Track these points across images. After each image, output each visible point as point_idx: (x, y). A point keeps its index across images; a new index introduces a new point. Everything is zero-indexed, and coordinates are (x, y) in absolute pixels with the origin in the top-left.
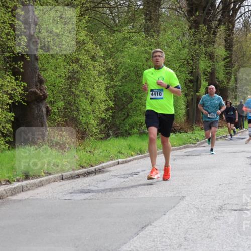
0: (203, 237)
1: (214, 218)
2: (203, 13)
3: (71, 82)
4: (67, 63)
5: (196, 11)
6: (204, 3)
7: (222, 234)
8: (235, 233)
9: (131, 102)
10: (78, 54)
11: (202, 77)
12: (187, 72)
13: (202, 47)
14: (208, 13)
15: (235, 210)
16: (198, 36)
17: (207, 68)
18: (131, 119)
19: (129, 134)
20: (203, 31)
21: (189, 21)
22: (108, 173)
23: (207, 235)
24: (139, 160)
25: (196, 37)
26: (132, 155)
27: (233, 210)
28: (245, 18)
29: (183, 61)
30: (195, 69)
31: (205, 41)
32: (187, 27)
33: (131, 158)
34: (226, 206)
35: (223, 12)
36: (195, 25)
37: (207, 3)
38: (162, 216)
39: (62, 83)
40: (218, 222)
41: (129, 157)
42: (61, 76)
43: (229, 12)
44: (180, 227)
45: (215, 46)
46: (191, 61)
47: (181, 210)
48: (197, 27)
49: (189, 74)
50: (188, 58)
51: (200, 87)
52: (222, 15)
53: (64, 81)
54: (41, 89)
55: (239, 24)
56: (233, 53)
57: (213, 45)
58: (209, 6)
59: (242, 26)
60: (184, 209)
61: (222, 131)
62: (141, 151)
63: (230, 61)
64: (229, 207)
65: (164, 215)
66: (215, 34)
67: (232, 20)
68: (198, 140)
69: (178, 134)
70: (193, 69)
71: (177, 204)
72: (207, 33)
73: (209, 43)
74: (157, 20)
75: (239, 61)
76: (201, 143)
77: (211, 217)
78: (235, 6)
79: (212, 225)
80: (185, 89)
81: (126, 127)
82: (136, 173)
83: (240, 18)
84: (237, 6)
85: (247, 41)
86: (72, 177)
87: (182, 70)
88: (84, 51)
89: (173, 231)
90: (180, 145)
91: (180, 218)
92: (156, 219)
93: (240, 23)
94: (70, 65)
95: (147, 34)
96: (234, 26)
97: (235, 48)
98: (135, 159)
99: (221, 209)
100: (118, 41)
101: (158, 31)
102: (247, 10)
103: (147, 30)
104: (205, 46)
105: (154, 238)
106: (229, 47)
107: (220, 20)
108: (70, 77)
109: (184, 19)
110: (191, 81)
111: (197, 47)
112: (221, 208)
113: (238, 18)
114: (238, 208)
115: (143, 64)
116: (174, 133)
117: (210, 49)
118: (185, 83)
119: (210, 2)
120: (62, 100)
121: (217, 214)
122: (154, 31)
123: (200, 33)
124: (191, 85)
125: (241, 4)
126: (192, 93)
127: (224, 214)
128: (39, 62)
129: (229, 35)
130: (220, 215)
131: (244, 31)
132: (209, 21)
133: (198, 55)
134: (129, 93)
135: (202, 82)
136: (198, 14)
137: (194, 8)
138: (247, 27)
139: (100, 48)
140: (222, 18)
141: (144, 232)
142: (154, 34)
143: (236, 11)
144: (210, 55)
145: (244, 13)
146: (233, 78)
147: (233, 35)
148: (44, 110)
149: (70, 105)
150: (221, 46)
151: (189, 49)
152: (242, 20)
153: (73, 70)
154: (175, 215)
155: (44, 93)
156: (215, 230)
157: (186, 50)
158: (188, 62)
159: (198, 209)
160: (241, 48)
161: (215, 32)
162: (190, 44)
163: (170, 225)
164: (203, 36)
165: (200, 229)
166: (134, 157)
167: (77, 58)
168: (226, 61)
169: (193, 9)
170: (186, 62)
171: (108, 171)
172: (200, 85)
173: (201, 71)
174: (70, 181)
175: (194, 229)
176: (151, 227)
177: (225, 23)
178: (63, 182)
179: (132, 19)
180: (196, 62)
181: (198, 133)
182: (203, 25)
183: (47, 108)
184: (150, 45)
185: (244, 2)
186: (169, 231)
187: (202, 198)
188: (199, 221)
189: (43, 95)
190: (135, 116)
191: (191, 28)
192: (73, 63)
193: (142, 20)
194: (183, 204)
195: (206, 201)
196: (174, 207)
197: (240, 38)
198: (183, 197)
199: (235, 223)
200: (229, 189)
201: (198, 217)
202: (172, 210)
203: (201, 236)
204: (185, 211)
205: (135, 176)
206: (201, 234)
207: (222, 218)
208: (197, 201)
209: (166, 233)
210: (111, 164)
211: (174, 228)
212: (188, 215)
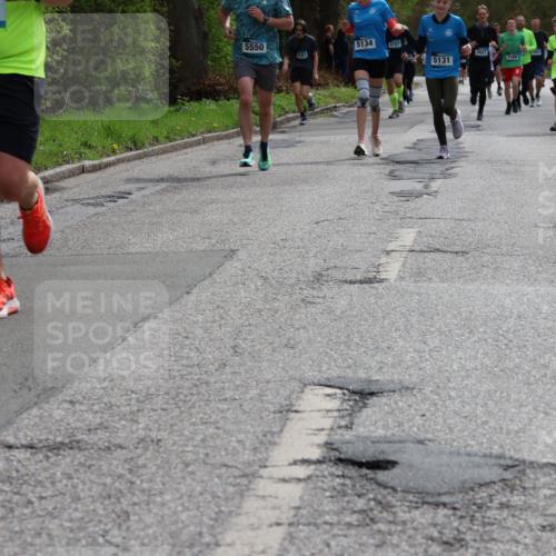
0: (275, 345)
8: (349, 336)
15: (352, 283)
22: (58, 195)
23: (285, 341)
24: (132, 163)
26: (114, 152)
27: (346, 282)
33: (112, 159)
34: (329, 272)
38: (182, 296)
40: (311, 309)
41: (109, 155)
44: (223, 322)
47: (225, 282)
62: (135, 142)
64: (338, 275)
65: (188, 293)
71: (218, 267)
77: (294, 298)
79: (298, 316)
82: (125, 195)
89: (206, 331)
90: (227, 128)
98: (122, 161)
99: (318, 280)
112: (319, 278)
114: (359, 278)
116: (214, 99)
121: (311, 291)
127: (325, 290)
130: (315, 293)
156: (304, 328)
159: (266, 279)
163: (200, 318)
166: (118, 156)
171: (56, 189)
175: (256, 326)
188: (268, 306)
194: (232, 267)
195: (284, 261)
196: (210, 274)
198: (233, 251)
199: (349, 312)
200: (337, 232)
201: (265, 300)
202: (206, 282)
203: (271, 344)
204: (237, 283)
205: (121, 201)
206: (270, 339)
207: (321, 301)
208: (265, 260)
209: (190, 336)
210: (63, 172)
211: (209, 325)
212: (243, 294)
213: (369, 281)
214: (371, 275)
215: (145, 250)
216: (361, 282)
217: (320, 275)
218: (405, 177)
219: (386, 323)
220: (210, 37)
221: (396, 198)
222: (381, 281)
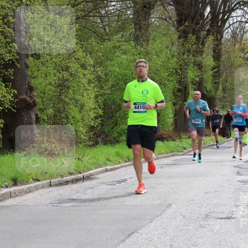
0: (189, 245)
1: (200, 226)
2: (192, 23)
3: (61, 90)
4: (58, 71)
5: (185, 21)
6: (192, 14)
7: (207, 242)
8: (220, 242)
9: (120, 110)
10: (68, 62)
11: (190, 86)
12: (175, 82)
13: (191, 56)
14: (197, 24)
15: (221, 219)
16: (187, 46)
17: (195, 77)
18: (119, 127)
19: (118, 142)
20: (191, 40)
21: (178, 31)
22: (96, 180)
23: (192, 243)
24: (127, 168)
25: (185, 47)
26: (120, 163)
27: (219, 218)
28: (233, 28)
29: (172, 70)
30: (184, 78)
31: (194, 51)
32: (176, 37)
33: (119, 165)
34: (211, 214)
35: (212, 23)
36: (184, 35)
37: (196, 13)
38: (148, 224)
39: (51, 90)
40: (204, 229)
41: (117, 164)
42: (51, 84)
43: (218, 22)
44: (166, 234)
45: (204, 56)
46: (179, 71)
47: (167, 217)
48: (186, 37)
49: (177, 83)
50: (176, 67)
51: (188, 96)
52: (211, 25)
53: (54, 88)
54: (30, 97)
55: (227, 35)
56: (221, 63)
57: (202, 55)
58: (198, 16)
59: (230, 37)
60: (171, 217)
61: (209, 140)
62: (128, 159)
63: (218, 71)
64: (216, 215)
65: (151, 222)
66: (203, 44)
67: (221, 31)
68: (185, 148)
69: (165, 142)
70: (181, 79)
71: (164, 211)
72: (195, 43)
73: (197, 52)
74: (147, 30)
75: (227, 71)
76: (189, 152)
77: (196, 225)
78: (223, 16)
79: (198, 233)
80: (174, 98)
81: (114, 134)
82: (124, 181)
83: (229, 29)
84: (226, 17)
85: (235, 51)
86: (60, 184)
87: (171, 79)
88: (74, 59)
89: (159, 238)
90: (167, 153)
91: (166, 226)
92: (142, 227)
93: (229, 34)
94: (60, 73)
95: (137, 43)
96: (222, 37)
97: (223, 58)
98: (123, 166)
99: (207, 217)
100: (107, 49)
101: (148, 41)
102: (235, 21)
103: (136, 39)
104: (193, 56)
105: (140, 246)
106: (217, 56)
107: (208, 30)
108: (59, 85)
109: (173, 29)
110: (179, 90)
111: (185, 57)
112: (207, 216)
113: (226, 29)
114: (224, 217)
115: (132, 73)
116: (162, 141)
117: (199, 59)
118: (174, 92)
119: (199, 13)
120: (51, 108)
121: (204, 222)
122: (144, 41)
123: (188, 43)
124: (179, 94)
125: (229, 15)
126: (180, 102)
127: (210, 222)
128: (29, 70)
129: (218, 46)
130: (205, 223)
131: (232, 42)
132: (197, 31)
133: (186, 64)
134: (118, 101)
135: (190, 91)
136: (187, 24)
137: (184, 18)
138: (235, 38)
139: (90, 56)
140: (211, 29)
141: (130, 239)
142: (143, 43)
143: (224, 21)
144: (198, 65)
145: (233, 24)
146: (221, 87)
147: (221, 45)
148: (34, 117)
149: (59, 112)
150: (209, 56)
151: (178, 59)
152: (230, 31)
153: (63, 78)
154: (162, 223)
155: (34, 100)
156: (201, 238)
157: (175, 59)
158: (176, 71)
159: (184, 217)
160: (229, 58)
161: (204, 42)
162: (179, 54)
163: (156, 233)
164: (192, 46)
165: (186, 237)
166: (122, 165)
167: (67, 66)
168: (214, 70)
169: (182, 19)
170: (174, 71)
171: (95, 178)
172: (189, 94)
173: (189, 80)
174: (58, 188)
175: (180, 236)
176: (138, 234)
177: (213, 34)
178: (51, 189)
179: (122, 28)
180: (184, 71)
181: (186, 142)
182: (191, 35)
183: (37, 115)
184: (139, 54)
185: (232, 14)
186: (156, 239)
187: (188, 206)
188: (185, 228)
189: (33, 102)
190: (123, 124)
191: (179, 38)
192: (63, 70)
193: (131, 29)
194: (170, 211)
195: (192, 209)
196: (161, 214)
197: (228, 49)
198: (170, 204)
199: (220, 231)
200: (215, 197)
201: (184, 225)
202: (159, 218)
203: (187, 244)
204: (172, 218)
205: (123, 183)
206: (186, 242)
207: (208, 226)
208: (184, 209)
209: (152, 240)
210: (99, 171)
211: (160, 236)
212: (175, 223)
213: (229, 218)
214: (230, 216)
215: (132, 204)
216: (225, 218)
217: (208, 215)
218: (244, 174)
219: (236, 236)
220: (160, 115)
221: (240, 183)
222: (234, 218)
